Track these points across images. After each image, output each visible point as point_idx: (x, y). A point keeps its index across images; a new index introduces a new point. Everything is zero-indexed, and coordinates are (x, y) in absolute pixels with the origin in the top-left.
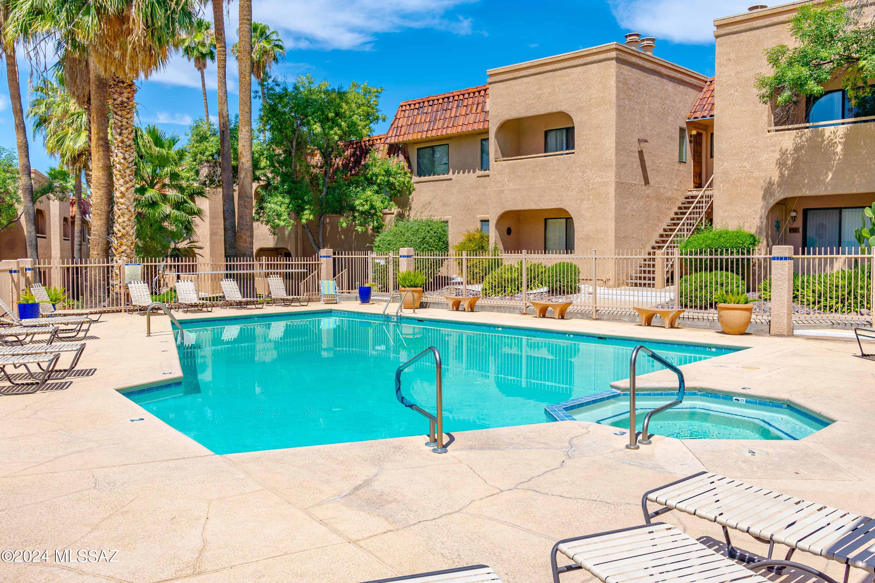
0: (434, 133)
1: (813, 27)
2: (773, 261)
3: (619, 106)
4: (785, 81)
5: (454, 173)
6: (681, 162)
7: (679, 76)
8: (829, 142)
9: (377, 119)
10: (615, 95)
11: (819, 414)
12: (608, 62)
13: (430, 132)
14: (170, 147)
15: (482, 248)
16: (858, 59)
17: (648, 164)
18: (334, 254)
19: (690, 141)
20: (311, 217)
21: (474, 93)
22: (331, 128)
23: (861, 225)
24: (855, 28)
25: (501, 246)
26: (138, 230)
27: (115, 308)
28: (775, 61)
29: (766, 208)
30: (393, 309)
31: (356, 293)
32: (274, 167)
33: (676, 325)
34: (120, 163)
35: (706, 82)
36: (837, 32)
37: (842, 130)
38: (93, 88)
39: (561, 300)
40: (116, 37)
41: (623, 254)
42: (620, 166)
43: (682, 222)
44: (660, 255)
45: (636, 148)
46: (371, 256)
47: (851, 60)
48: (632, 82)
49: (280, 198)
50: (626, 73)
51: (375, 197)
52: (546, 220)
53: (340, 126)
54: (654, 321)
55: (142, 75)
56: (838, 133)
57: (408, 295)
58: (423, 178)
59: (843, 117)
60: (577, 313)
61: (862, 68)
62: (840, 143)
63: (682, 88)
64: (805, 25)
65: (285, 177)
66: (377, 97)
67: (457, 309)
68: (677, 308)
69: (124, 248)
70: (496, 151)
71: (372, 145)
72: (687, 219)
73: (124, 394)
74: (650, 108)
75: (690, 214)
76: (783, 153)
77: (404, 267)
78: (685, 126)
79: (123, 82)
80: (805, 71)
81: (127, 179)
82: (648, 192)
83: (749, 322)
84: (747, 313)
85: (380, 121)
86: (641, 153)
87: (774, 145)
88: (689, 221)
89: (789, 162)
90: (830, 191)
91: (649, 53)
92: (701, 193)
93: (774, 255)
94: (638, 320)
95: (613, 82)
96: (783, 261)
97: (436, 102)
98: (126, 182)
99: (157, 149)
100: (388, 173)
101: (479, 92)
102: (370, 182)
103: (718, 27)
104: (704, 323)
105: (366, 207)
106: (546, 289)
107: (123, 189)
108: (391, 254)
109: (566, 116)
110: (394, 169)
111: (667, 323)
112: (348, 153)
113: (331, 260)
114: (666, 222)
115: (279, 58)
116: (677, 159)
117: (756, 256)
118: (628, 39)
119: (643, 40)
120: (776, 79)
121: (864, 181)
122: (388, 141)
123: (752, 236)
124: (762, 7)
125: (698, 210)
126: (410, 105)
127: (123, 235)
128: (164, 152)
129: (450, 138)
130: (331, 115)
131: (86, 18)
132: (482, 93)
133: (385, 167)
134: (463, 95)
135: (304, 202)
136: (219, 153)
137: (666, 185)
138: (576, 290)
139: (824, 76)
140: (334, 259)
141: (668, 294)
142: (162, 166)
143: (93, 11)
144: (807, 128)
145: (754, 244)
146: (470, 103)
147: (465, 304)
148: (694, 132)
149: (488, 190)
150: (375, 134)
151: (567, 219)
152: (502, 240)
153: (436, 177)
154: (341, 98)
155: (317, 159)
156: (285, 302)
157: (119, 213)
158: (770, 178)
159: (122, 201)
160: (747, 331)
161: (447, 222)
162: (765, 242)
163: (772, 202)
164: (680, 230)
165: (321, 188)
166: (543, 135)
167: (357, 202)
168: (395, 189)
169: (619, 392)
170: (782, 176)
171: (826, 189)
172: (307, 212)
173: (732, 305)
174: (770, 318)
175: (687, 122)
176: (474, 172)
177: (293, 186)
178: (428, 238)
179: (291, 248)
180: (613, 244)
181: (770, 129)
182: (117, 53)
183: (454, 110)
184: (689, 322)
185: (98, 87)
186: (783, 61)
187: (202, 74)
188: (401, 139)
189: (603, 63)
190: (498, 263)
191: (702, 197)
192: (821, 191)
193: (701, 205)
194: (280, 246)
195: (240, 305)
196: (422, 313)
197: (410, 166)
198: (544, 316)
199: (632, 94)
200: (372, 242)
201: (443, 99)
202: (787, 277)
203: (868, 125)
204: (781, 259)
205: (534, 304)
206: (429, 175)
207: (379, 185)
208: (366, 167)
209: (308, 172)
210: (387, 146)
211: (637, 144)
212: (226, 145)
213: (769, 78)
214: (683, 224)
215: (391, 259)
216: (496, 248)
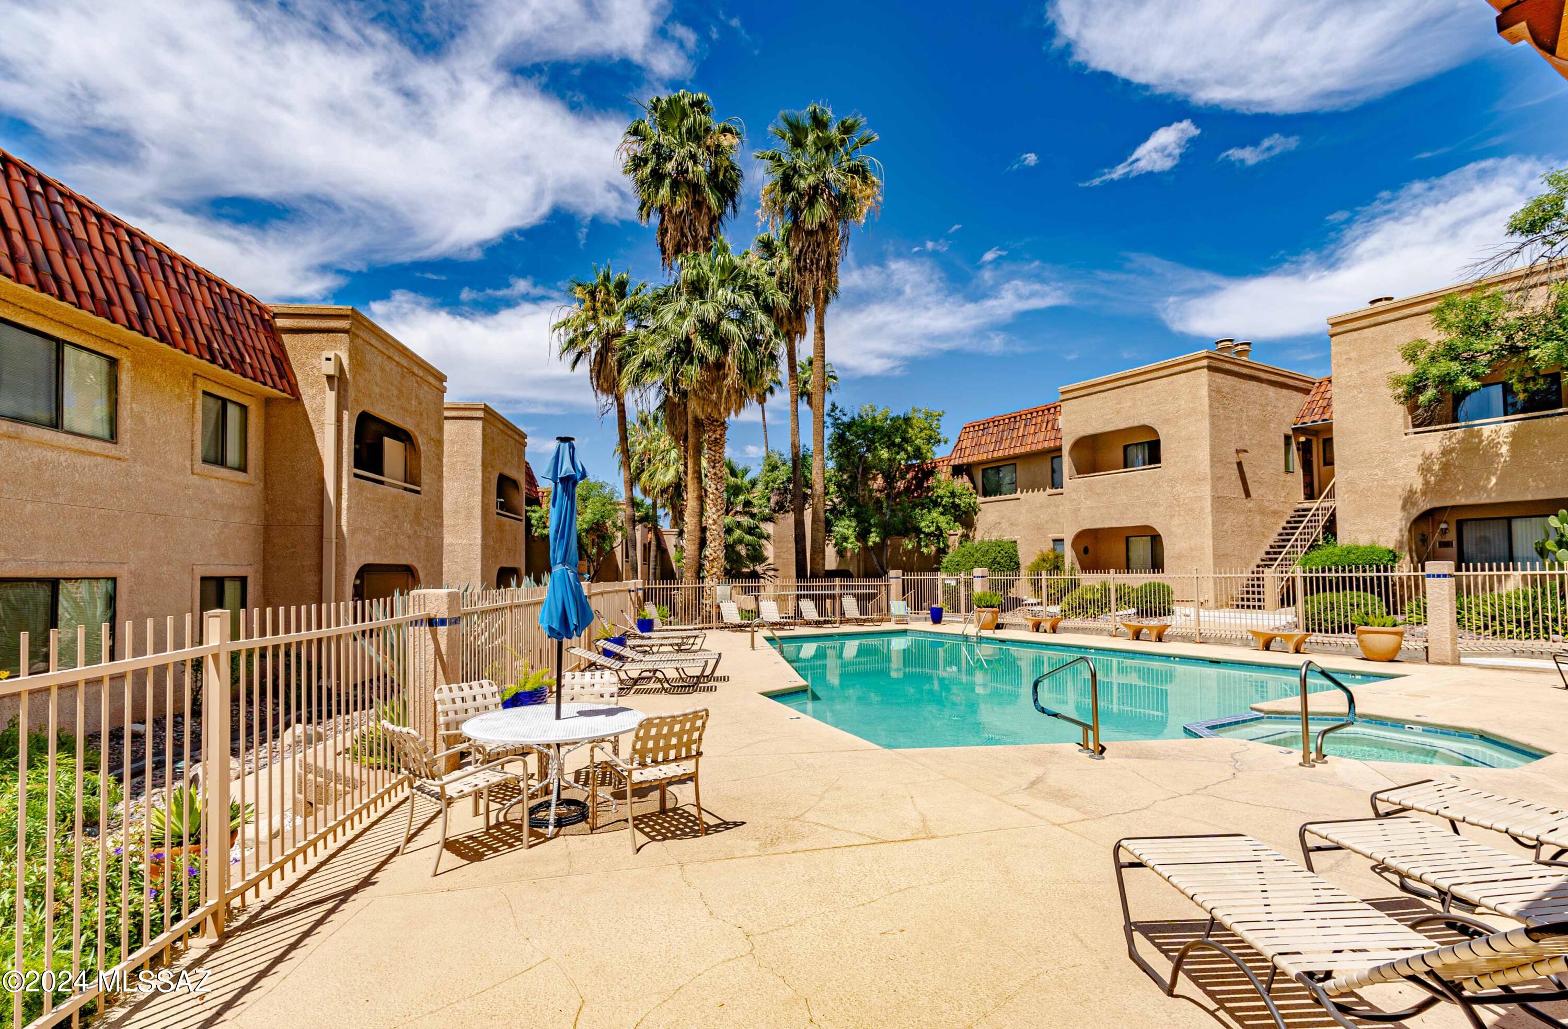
0: (1001, 454)
1: (1462, 317)
2: (1427, 579)
3: (1212, 416)
4: (1427, 379)
5: (1022, 492)
6: (1287, 471)
7: (1281, 379)
8: (1489, 443)
9: (939, 441)
10: (1207, 405)
11: (1528, 746)
12: (1198, 371)
13: (996, 453)
14: (743, 477)
15: (1057, 567)
16: (1526, 348)
17: (1248, 475)
18: (903, 575)
19: (1298, 449)
20: (878, 539)
21: (1043, 411)
22: (898, 453)
23: (1544, 537)
24: (1520, 314)
25: (1077, 566)
26: (725, 554)
27: (708, 625)
28: (1412, 357)
29: (1407, 519)
30: (971, 630)
31: (926, 613)
32: (842, 492)
33: (1302, 650)
34: (713, 493)
35: (1314, 384)
36: (1495, 319)
37: (1507, 428)
38: (690, 427)
39: (1154, 622)
40: (713, 382)
41: (1220, 573)
42: (1216, 479)
43: (1294, 538)
44: (1269, 574)
45: (1234, 459)
46: (941, 576)
47: (1514, 350)
48: (1226, 390)
49: (847, 522)
50: (1220, 381)
51: (942, 519)
52: (1127, 538)
53: (906, 451)
54: (1273, 645)
55: (733, 414)
56: (1502, 432)
57: (987, 615)
58: (988, 499)
59: (1506, 414)
60: (1177, 635)
61: (1533, 359)
62: (1504, 442)
63: (1285, 392)
64: (1451, 317)
65: (851, 502)
66: (938, 420)
67: (1037, 631)
68: (1300, 632)
69: (715, 570)
70: (1070, 469)
71: (935, 467)
72: (1301, 534)
73: (770, 697)
74: (1248, 416)
75: (1304, 528)
76: (1427, 458)
77: (979, 587)
78: (1291, 433)
79: (717, 421)
80: (1455, 366)
81: (719, 507)
82: (1250, 505)
83: (1399, 648)
84: (1396, 638)
85: (942, 444)
86: (1240, 464)
87: (1415, 450)
88: (1303, 537)
89: (1436, 467)
90: (1494, 498)
91: (1244, 358)
92: (1315, 506)
93: (1427, 572)
94: (1252, 644)
95: (1204, 391)
96: (1442, 579)
97: (1001, 422)
98: (718, 511)
99: (733, 479)
100: (953, 495)
101: (1049, 410)
102: (936, 504)
103: (1333, 325)
104: (1338, 649)
105: (932, 529)
106: (1134, 610)
107: (715, 517)
108: (962, 575)
109: (1151, 430)
110: (958, 490)
111: (1291, 647)
112: (909, 476)
113: (901, 581)
114: (1273, 538)
115: (832, 388)
116: (1283, 469)
117: (1397, 574)
118: (1220, 346)
119: (1237, 345)
120: (1417, 376)
121: (1542, 485)
122: (952, 463)
123: (1391, 551)
124: (1387, 299)
125: (1313, 524)
126: (974, 427)
127: (714, 559)
128: (739, 481)
129: (1016, 457)
130: (898, 440)
131: (690, 367)
132: (1052, 410)
133: (950, 489)
134: (1031, 414)
135: (870, 525)
136: (789, 480)
137: (1271, 498)
138: (1168, 612)
139: (1481, 371)
140: (903, 580)
141: (1283, 617)
142: (736, 495)
143: (696, 361)
144: (1457, 428)
145: (1394, 561)
146: (1039, 421)
147: (1046, 625)
148: (1302, 439)
149: (1061, 508)
150: (937, 457)
151: (1152, 536)
152: (1079, 559)
153: (1003, 497)
154: (907, 424)
155: (880, 482)
156: (858, 622)
157: (711, 538)
158: (1411, 486)
159: (714, 527)
160: (1396, 659)
161: (1015, 542)
162: (1408, 558)
163: (1415, 513)
164: (1293, 546)
165: (884, 511)
166: (1122, 450)
167: (923, 524)
168: (960, 510)
169: (1262, 714)
170: (1427, 483)
171: (1489, 496)
172: (873, 535)
173: (1376, 628)
174: (1426, 644)
175: (1293, 429)
176: (1044, 490)
177: (859, 509)
178: (998, 559)
179: (852, 568)
180: (1212, 562)
181: (1407, 431)
182: (714, 396)
183: (1021, 429)
184: (1319, 647)
185: (695, 426)
186: (1423, 357)
187: (763, 407)
188: (965, 461)
189: (1192, 372)
190: (1075, 584)
191: (1317, 509)
192: (1483, 499)
193: (1317, 518)
194: (842, 568)
195: (818, 624)
196: (1000, 634)
197: (975, 488)
198: (1138, 639)
199: (1227, 402)
200: (939, 563)
201: (1009, 419)
202: (1448, 597)
203: (1543, 421)
204: (1439, 576)
205: (1126, 625)
206: (995, 495)
207: (944, 506)
208: (929, 489)
209: (870, 496)
210: (950, 468)
211: (1235, 455)
212: (798, 473)
213: (1406, 376)
214: (1296, 540)
215: (962, 580)
216: (1072, 568)
